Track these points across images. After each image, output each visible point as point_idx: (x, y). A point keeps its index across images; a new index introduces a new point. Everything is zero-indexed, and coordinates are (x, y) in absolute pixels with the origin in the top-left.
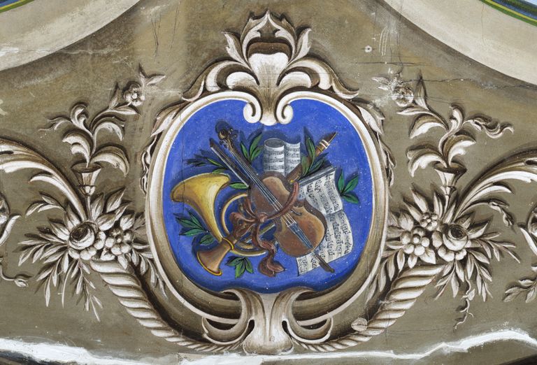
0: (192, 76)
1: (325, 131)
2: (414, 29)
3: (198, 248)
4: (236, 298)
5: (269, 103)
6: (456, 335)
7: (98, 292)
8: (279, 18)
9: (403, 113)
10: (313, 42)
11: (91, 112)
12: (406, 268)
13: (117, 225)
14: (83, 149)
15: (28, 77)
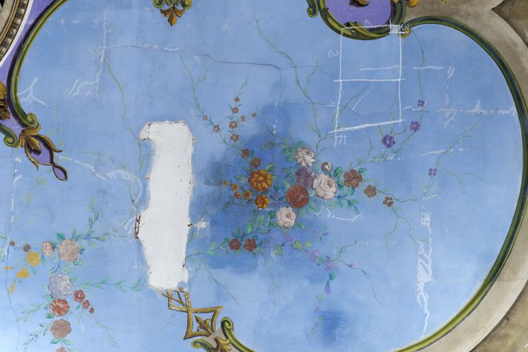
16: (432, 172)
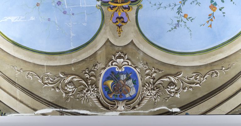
0: (106, 63)
1: (130, 72)
2: (146, 54)
3: (108, 93)
4: (115, 102)
5: (120, 68)
6: (154, 108)
7: (91, 101)
8: (122, 53)
9: (144, 69)
10: (128, 57)
11: (89, 70)
12: (145, 96)
13: (94, 89)
14: (88, 76)
15: (78, 64)
16: (49, 20)
